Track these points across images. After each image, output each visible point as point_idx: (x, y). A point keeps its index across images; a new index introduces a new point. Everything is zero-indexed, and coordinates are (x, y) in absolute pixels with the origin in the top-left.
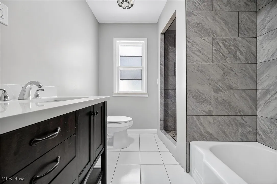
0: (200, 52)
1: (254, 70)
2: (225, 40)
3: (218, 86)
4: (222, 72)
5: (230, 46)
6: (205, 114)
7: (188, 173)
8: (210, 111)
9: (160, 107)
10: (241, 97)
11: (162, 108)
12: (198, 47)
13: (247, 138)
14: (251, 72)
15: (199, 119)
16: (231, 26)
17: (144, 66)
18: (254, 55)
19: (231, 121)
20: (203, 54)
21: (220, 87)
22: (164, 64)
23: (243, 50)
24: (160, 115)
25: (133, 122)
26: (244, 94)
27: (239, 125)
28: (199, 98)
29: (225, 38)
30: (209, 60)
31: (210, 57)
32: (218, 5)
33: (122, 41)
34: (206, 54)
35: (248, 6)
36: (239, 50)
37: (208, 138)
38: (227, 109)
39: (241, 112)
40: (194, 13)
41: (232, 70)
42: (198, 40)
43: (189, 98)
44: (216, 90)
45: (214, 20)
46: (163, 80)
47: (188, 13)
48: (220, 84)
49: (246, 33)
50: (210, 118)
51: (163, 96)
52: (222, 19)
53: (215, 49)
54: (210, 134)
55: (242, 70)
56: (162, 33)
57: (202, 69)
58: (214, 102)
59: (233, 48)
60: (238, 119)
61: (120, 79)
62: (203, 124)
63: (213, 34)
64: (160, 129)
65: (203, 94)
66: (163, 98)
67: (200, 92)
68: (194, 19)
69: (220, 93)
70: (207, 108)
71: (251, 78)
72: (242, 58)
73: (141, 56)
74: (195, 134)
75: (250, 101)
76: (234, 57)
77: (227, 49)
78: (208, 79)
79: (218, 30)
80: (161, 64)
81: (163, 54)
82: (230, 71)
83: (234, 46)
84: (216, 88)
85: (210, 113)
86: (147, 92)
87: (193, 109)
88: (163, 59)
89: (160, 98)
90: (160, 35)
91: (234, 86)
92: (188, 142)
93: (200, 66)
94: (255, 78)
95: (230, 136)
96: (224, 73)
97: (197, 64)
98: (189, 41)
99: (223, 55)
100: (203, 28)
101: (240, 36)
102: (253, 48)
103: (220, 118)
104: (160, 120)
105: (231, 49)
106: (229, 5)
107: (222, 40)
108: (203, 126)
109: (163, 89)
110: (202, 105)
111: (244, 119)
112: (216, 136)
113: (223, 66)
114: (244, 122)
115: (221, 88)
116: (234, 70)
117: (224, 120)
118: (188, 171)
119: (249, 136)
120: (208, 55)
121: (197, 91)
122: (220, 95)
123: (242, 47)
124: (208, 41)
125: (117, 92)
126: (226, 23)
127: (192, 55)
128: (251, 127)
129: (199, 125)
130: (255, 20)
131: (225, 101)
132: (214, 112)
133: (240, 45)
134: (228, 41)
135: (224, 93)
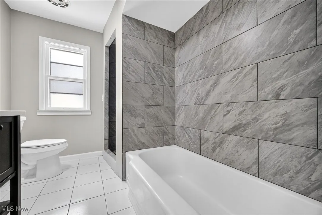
0: (134, 72)
1: (173, 92)
2: (154, 66)
3: (149, 103)
4: (151, 91)
5: (157, 71)
6: (138, 126)
7: (124, 181)
8: (143, 123)
9: (105, 125)
10: (166, 112)
11: (106, 126)
12: (133, 68)
13: (169, 142)
14: (172, 93)
15: (133, 132)
16: (158, 56)
17: (86, 79)
18: (173, 81)
19: (159, 130)
20: (137, 75)
21: (150, 103)
22: (108, 79)
23: (167, 76)
24: (105, 134)
25: (68, 144)
26: (167, 110)
27: (164, 133)
28: (134, 113)
29: (154, 65)
30: (142, 80)
31: (143, 78)
32: (149, 36)
33: (53, 44)
34: (139, 75)
35: (169, 43)
36: (164, 76)
37: (141, 146)
38: (155, 121)
39: (165, 123)
40: (130, 37)
41: (159, 91)
42: (132, 61)
43: (125, 113)
44: (147, 106)
45: (146, 47)
46: (108, 96)
47: (124, 36)
48: (151, 101)
49: (168, 63)
50: (143, 130)
51: (108, 113)
52: (152, 49)
53: (147, 72)
54: (143, 143)
55: (166, 91)
56: (106, 46)
57: (136, 87)
58: (146, 116)
59: (159, 73)
60: (163, 129)
61: (50, 93)
62: (137, 135)
63: (145, 59)
64: (104, 148)
65: (137, 109)
66: (108, 115)
67: (134, 108)
68: (129, 42)
69: (150, 108)
70: (140, 121)
71: (172, 97)
72: (166, 82)
73: (83, 67)
74: (130, 145)
75: (171, 115)
76: (160, 80)
77: (155, 73)
78: (141, 97)
79: (149, 57)
80: (106, 79)
81: (108, 68)
82: (158, 91)
83: (160, 71)
84: (147, 104)
85: (143, 126)
86: (89, 110)
87: (128, 123)
88: (108, 74)
89: (105, 115)
90: (104, 47)
91: (160, 103)
92: (124, 152)
93: (134, 85)
94: (174, 97)
95: (157, 143)
96: (154, 93)
97: (132, 83)
98: (125, 61)
99: (153, 78)
100: (137, 52)
101: (164, 65)
102: (173, 75)
103: (150, 129)
104: (105, 139)
105: (158, 73)
106: (157, 39)
107: (152, 66)
108: (137, 137)
109: (108, 106)
110: (136, 119)
111: (167, 128)
112: (147, 144)
113: (153, 87)
114: (167, 131)
115: (151, 105)
116: (160, 91)
117: (153, 130)
118: (124, 179)
119: (171, 141)
120: (141, 76)
121: (131, 106)
122: (151, 111)
123: (166, 73)
124: (141, 64)
125: (44, 109)
126: (155, 53)
127: (128, 74)
128: (171, 134)
129: (133, 137)
130: (174, 55)
131: (154, 115)
132: (146, 124)
133: (164, 72)
134: (156, 67)
135: (153, 109)
